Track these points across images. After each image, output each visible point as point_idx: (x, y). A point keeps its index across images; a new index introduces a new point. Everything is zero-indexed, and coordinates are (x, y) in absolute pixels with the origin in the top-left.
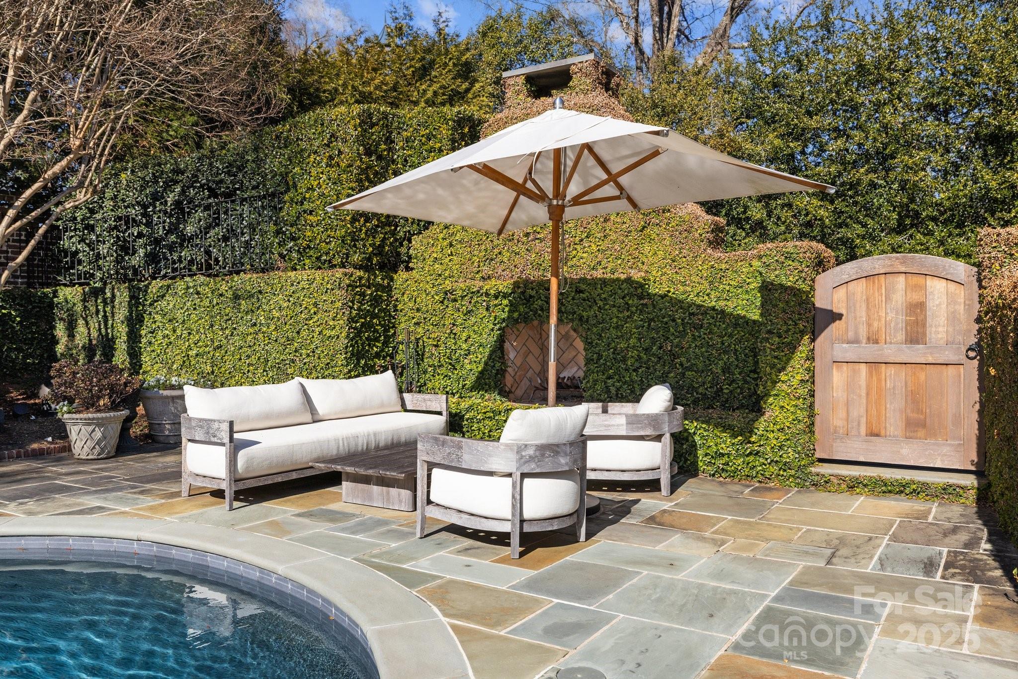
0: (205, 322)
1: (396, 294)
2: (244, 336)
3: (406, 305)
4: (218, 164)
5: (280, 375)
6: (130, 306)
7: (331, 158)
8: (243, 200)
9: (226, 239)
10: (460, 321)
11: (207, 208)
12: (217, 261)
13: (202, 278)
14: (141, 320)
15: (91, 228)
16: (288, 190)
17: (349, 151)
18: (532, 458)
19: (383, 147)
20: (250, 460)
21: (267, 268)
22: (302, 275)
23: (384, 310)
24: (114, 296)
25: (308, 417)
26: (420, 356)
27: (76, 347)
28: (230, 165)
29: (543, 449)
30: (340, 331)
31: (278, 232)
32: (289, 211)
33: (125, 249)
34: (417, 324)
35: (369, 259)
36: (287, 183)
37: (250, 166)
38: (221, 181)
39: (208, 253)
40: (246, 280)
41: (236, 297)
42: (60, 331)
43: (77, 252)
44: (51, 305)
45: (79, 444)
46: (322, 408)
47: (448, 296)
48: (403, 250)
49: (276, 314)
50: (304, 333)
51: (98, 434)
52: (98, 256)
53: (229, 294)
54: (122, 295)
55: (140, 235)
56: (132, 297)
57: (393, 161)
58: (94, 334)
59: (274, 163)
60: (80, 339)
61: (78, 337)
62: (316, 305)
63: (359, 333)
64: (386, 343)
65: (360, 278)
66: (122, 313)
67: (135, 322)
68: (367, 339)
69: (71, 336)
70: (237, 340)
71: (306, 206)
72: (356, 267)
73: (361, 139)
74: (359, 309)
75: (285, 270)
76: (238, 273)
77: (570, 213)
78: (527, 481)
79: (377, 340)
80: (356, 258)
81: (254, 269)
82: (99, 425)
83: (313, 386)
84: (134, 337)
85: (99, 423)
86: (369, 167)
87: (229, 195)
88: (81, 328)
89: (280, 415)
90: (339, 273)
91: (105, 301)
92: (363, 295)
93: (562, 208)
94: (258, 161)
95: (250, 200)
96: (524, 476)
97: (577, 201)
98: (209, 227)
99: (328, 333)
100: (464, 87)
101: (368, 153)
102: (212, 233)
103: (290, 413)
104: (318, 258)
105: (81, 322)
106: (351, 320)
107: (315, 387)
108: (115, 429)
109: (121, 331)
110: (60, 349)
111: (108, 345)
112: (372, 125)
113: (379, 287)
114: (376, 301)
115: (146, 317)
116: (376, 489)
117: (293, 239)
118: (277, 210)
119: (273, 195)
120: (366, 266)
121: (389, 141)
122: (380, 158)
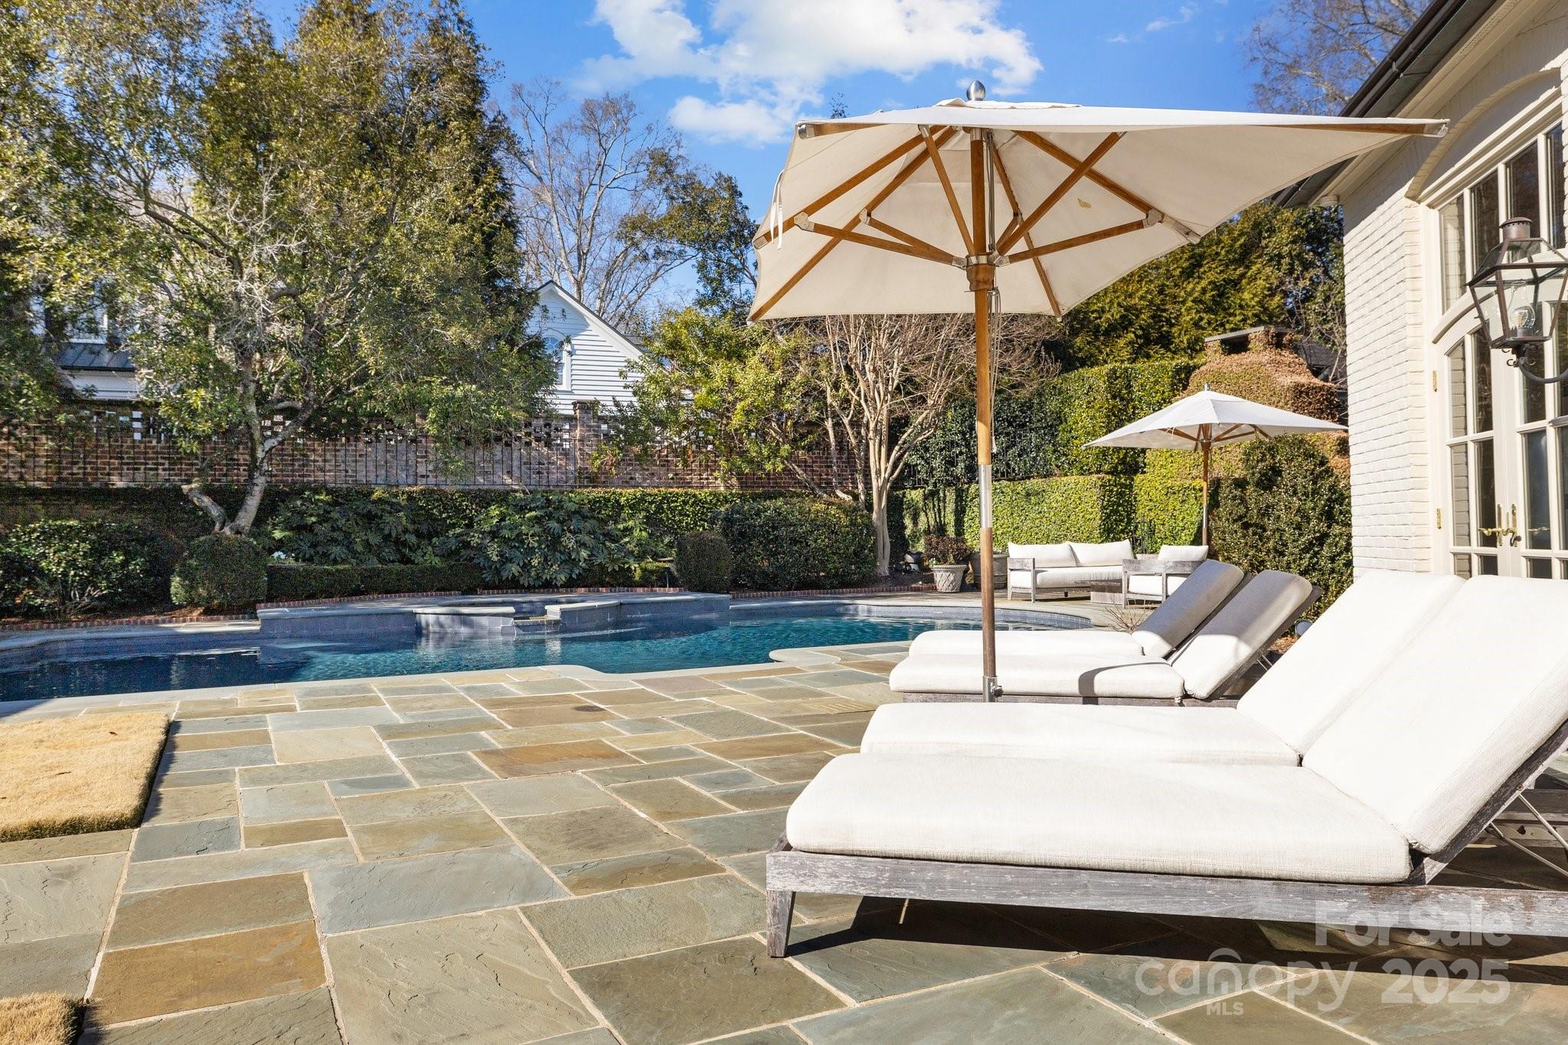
0: (1008, 511)
1: (1136, 490)
2: (1034, 520)
3: (1142, 498)
4: (1013, 405)
5: (1057, 541)
6: (956, 503)
7: (1089, 402)
8: (1031, 429)
9: (1020, 455)
10: (1177, 507)
11: (1008, 434)
12: (1014, 470)
13: (1005, 482)
14: (963, 511)
15: (927, 450)
16: (1061, 423)
17: (1101, 397)
18: (1171, 567)
19: (1124, 391)
20: (1043, 580)
21: (1048, 475)
22: (1071, 479)
23: (1127, 501)
24: (945, 496)
25: (1074, 564)
26: (1152, 532)
27: (919, 531)
28: (1022, 406)
29: (1177, 563)
30: (1096, 516)
31: (1055, 451)
32: (1062, 437)
33: (951, 462)
34: (1150, 510)
35: (1116, 468)
36: (1060, 418)
37: (1036, 406)
38: (1017, 416)
39: (1008, 465)
40: (1035, 483)
41: (1028, 495)
42: (908, 522)
43: (917, 465)
44: (902, 503)
45: (941, 583)
46: (1082, 560)
47: (1170, 492)
48: (1140, 459)
49: (1054, 505)
50: (1072, 517)
51: (952, 578)
52: (932, 469)
53: (1024, 493)
54: (951, 496)
55: (961, 453)
56: (957, 496)
57: (1132, 400)
58: (932, 522)
59: (1053, 404)
60: (922, 525)
61: (920, 524)
62: (1080, 498)
63: (1108, 516)
64: (1129, 523)
65: (1109, 480)
66: (951, 507)
67: (960, 513)
68: (1115, 520)
69: (915, 523)
70: (1029, 523)
71: (1074, 433)
72: (1107, 473)
73: (1109, 389)
74: (1109, 501)
75: (1060, 476)
76: (1029, 478)
77: (1215, 446)
78: (1170, 578)
79: (1122, 521)
80: (1106, 467)
81: (1039, 476)
82: (952, 572)
83: (1077, 547)
84: (959, 523)
85: (953, 571)
86: (1114, 406)
87: (1023, 426)
88: (922, 518)
89: (1057, 561)
90: (1095, 477)
91: (939, 500)
92: (1111, 491)
93: (1210, 444)
94: (1041, 404)
95: (1036, 430)
96: (1168, 575)
97: (1218, 439)
98: (1008, 448)
99: (1088, 516)
100: (1238, 272)
101: (1114, 397)
102: (1011, 452)
103: (1064, 560)
104: (1081, 468)
105: (922, 514)
106: (1104, 508)
107: (1078, 548)
108: (960, 575)
109: (950, 519)
110: (908, 532)
111: (941, 529)
112: (1117, 378)
113: (1123, 485)
114: (1121, 494)
115: (968, 509)
116: (1108, 594)
117: (1065, 455)
118: (1054, 436)
119: (1051, 426)
120: (1113, 472)
121: (1129, 387)
122: (1122, 399)
